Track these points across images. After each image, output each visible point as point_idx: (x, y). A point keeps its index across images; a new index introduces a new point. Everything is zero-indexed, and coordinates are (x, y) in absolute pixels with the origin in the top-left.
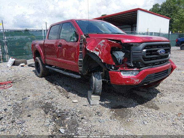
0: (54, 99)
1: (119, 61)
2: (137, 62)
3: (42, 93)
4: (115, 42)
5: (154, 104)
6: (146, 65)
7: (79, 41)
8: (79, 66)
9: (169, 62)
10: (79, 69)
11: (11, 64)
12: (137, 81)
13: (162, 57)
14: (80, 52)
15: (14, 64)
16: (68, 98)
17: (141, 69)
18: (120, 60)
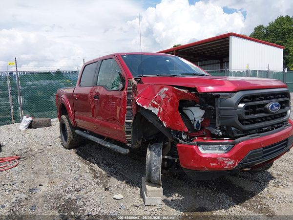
0: (82, 192)
1: (195, 125)
2: (229, 127)
3: (64, 179)
4: (185, 91)
5: (264, 204)
6: (246, 133)
7: (126, 90)
8: (127, 132)
9: (289, 124)
10: (127, 137)
11: (26, 126)
12: (231, 163)
13: (275, 117)
14: (127, 107)
15: (31, 126)
16: (107, 189)
17: (237, 140)
18: (196, 122)
